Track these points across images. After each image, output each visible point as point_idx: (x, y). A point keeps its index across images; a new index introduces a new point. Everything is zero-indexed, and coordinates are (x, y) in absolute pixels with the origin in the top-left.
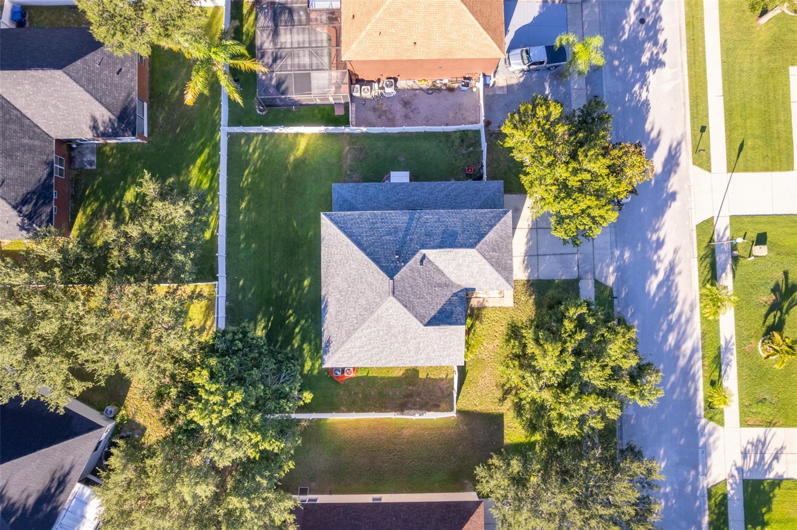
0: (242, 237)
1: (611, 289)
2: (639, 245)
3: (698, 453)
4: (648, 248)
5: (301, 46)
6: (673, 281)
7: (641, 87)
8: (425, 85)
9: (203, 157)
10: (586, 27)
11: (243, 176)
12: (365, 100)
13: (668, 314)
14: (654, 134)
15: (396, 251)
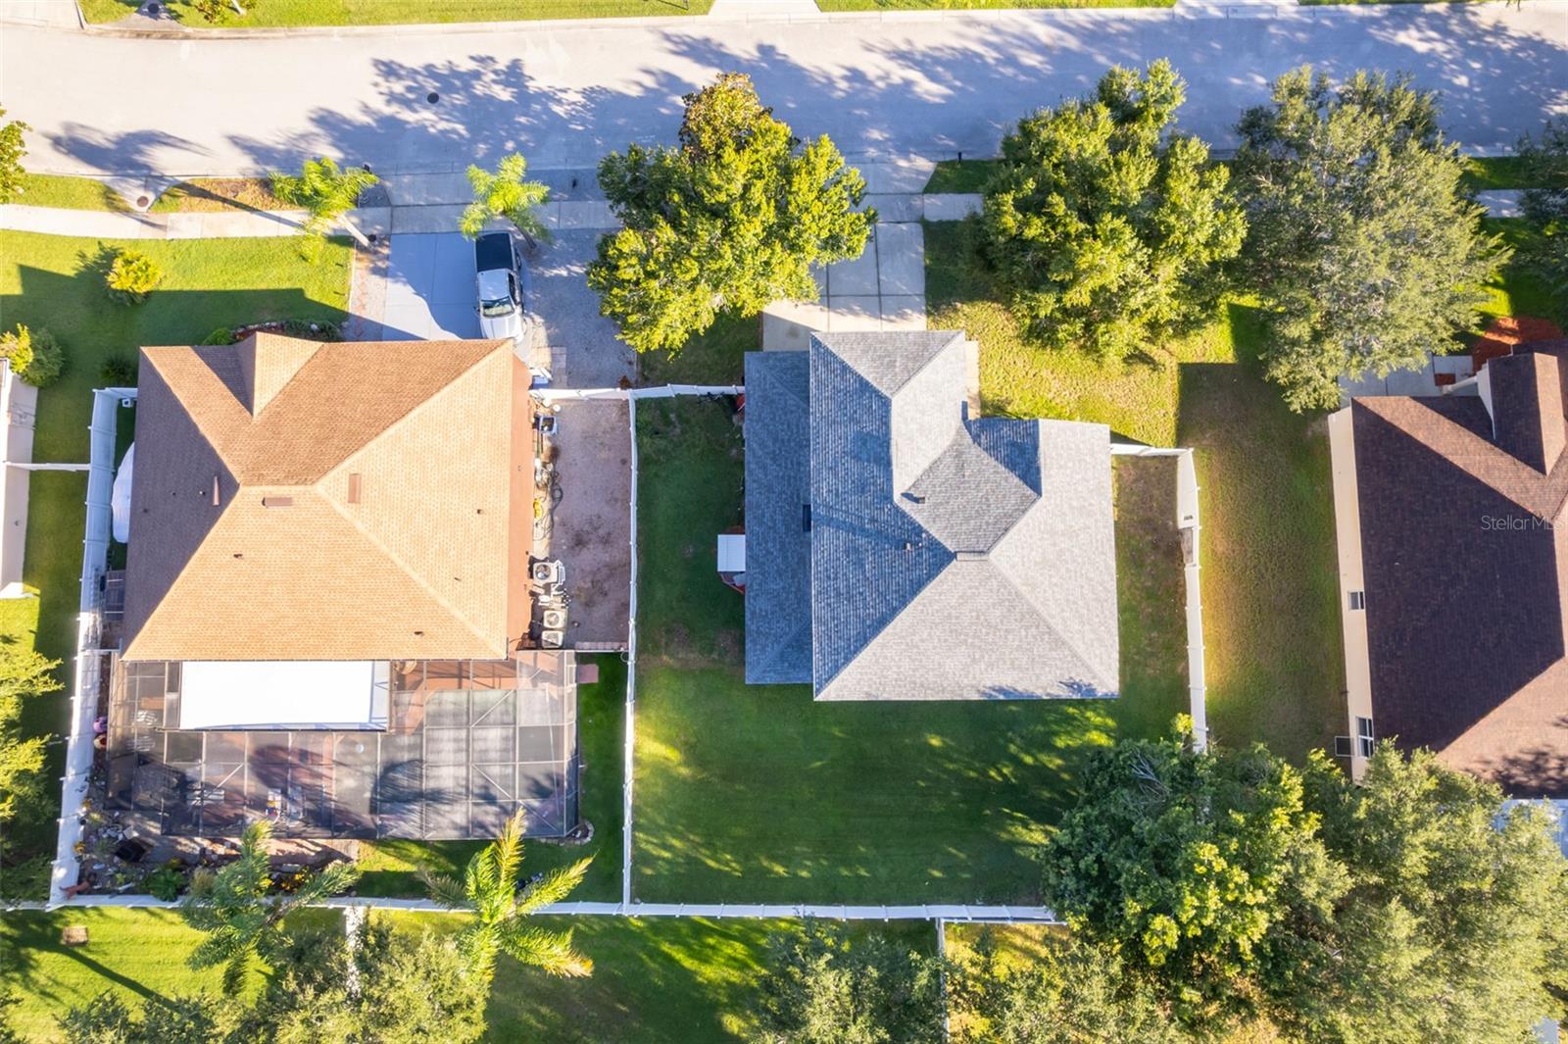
0: (845, 872)
1: (940, 164)
2: (858, 112)
3: (1237, 20)
4: (863, 96)
5: (464, 746)
6: (924, 55)
7: (559, 102)
8: (544, 505)
9: (679, 955)
10: (438, 200)
11: (719, 871)
12: (570, 623)
13: (985, 64)
14: (649, 82)
15: (897, 548)
